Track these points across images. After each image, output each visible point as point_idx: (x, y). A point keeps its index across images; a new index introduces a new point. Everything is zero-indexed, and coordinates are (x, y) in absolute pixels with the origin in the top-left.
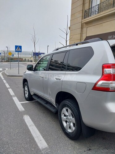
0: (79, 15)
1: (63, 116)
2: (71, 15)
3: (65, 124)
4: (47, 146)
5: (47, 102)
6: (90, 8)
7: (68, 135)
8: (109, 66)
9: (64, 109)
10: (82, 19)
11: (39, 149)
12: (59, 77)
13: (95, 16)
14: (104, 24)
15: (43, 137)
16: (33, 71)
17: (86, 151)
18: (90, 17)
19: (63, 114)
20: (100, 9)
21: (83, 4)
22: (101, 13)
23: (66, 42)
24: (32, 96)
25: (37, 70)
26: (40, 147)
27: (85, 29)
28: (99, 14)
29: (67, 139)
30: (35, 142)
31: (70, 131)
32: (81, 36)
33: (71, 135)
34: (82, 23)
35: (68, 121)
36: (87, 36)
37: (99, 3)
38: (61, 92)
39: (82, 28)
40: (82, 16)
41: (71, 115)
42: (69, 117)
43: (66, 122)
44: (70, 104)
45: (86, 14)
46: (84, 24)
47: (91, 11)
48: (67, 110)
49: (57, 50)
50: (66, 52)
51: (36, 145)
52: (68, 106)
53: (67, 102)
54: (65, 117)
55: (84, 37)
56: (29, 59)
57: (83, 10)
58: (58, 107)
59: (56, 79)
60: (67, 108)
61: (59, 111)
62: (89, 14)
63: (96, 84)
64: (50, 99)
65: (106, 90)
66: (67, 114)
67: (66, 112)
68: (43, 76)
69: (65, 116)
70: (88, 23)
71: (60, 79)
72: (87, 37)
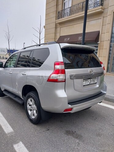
0: (53, 15)
1: (28, 106)
2: (46, 15)
3: (30, 112)
4: (13, 131)
5: (16, 96)
6: (63, 10)
7: (31, 120)
8: (58, 64)
9: (29, 100)
10: (56, 19)
11: (5, 133)
12: (25, 73)
13: (68, 17)
14: (75, 26)
15: (10, 125)
16: (3, 67)
17: (45, 131)
18: (63, 18)
19: (29, 104)
20: (72, 12)
21: (57, 5)
22: (73, 15)
23: (40, 40)
24: (2, 91)
25: (7, 67)
26: (6, 132)
27: (58, 29)
28: (71, 16)
29: (31, 124)
30: (2, 129)
31: (33, 117)
32: (55, 35)
33: (34, 120)
34: (56, 24)
35: (32, 109)
36: (61, 35)
37: (70, 6)
38: (26, 85)
39: (56, 28)
40: (56, 17)
41: (34, 104)
42: (33, 106)
43: (31, 110)
44: (33, 94)
45: (60, 15)
46: (58, 24)
47: (64, 12)
48: (31, 101)
49: (25, 49)
50: (31, 51)
51: (3, 131)
52: (31, 97)
53: (31, 94)
54: (30, 107)
55: (58, 37)
56: (4, 56)
57: (56, 11)
58: (24, 99)
59: (23, 74)
60: (31, 99)
61: (25, 102)
62: (62, 16)
63: (50, 77)
64: (18, 93)
65: (56, 81)
66: (31, 103)
67: (31, 102)
68: (11, 72)
69: (30, 105)
70: (61, 24)
71: (25, 75)
72: (60, 37)
